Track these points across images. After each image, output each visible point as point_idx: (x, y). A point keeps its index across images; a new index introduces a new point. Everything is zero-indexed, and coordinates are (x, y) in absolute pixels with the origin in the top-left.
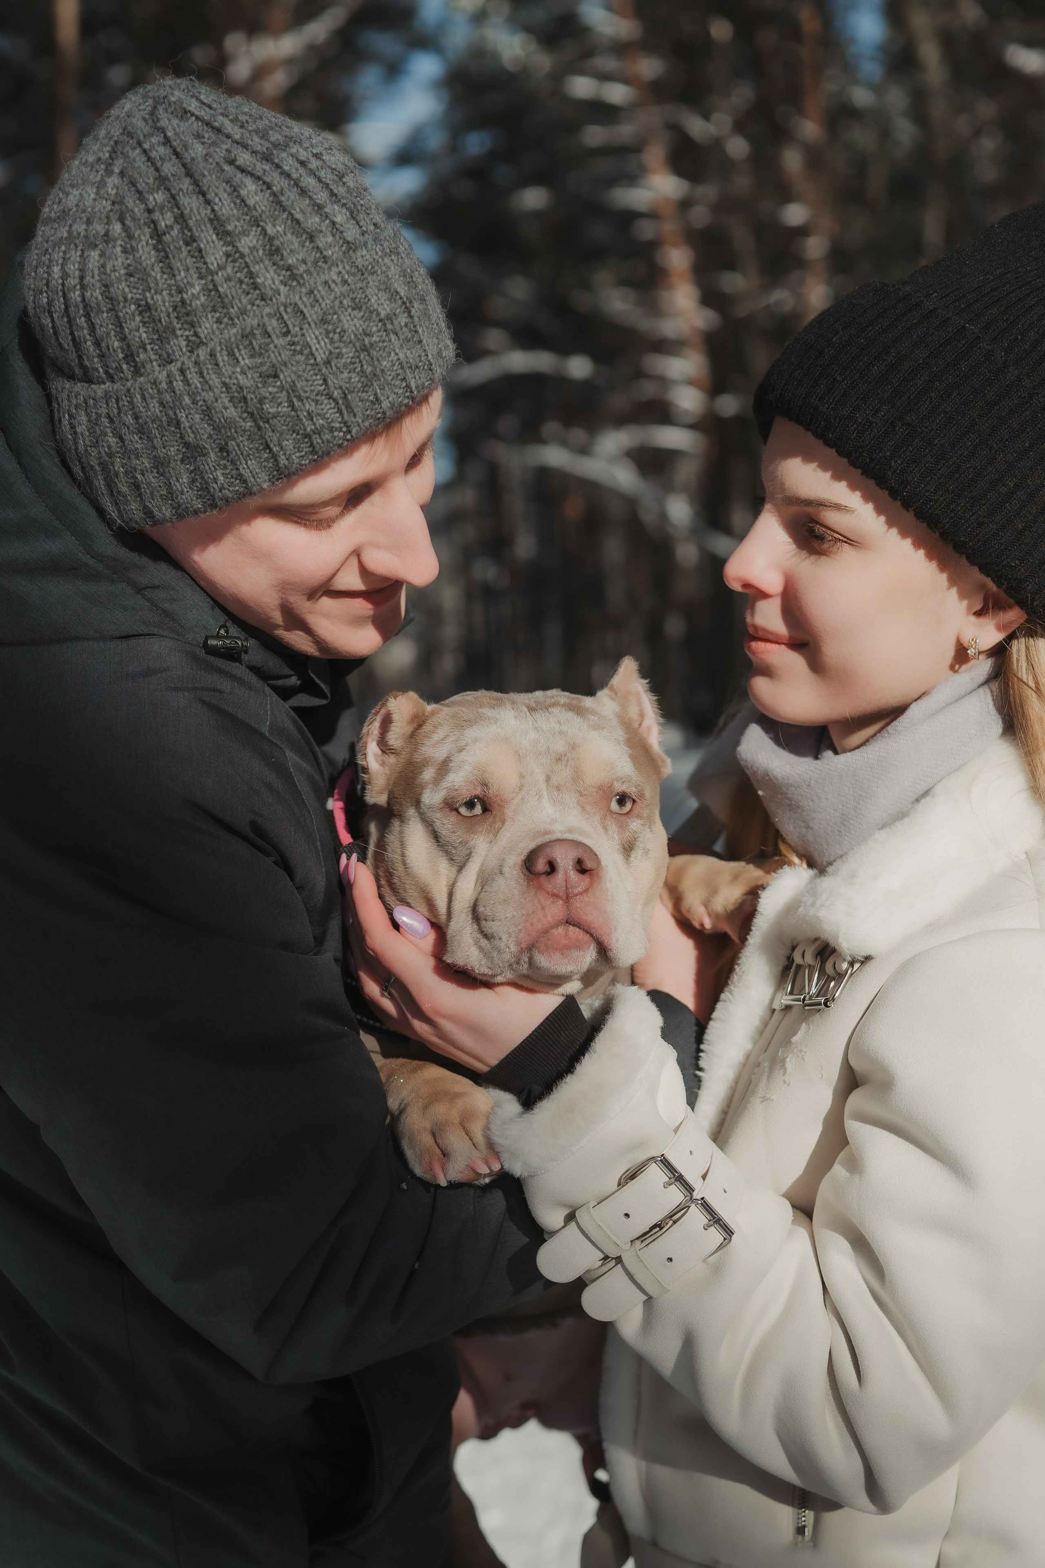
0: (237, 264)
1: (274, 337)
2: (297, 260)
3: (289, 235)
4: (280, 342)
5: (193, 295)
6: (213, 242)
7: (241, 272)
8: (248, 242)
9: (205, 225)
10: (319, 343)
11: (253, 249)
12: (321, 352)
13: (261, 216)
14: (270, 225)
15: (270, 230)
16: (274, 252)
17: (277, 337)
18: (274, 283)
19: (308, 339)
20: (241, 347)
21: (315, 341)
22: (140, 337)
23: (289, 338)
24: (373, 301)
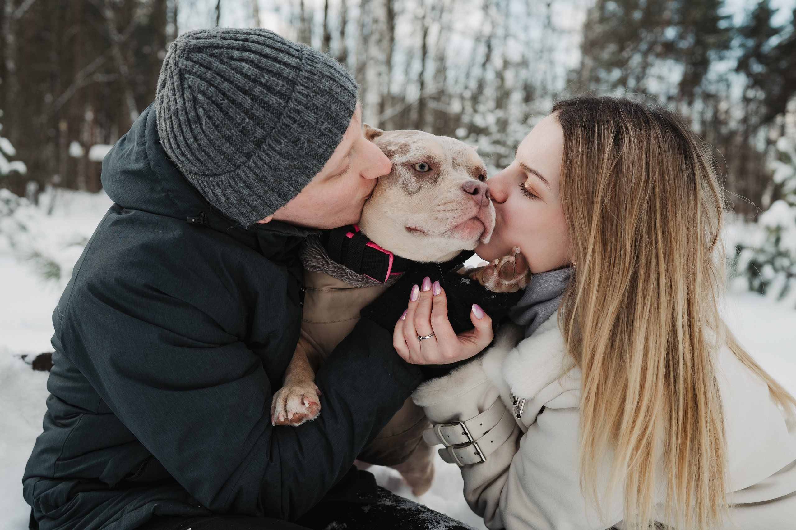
0: (258, 101)
1: (291, 125)
2: (280, 86)
3: (272, 78)
4: (295, 126)
5: (247, 123)
6: (244, 97)
7: (262, 104)
8: (258, 90)
9: (237, 92)
10: (311, 117)
11: (261, 92)
12: (313, 120)
13: (256, 77)
14: (262, 78)
15: (263, 81)
16: (269, 88)
17: (293, 124)
18: (277, 101)
19: (306, 118)
20: (280, 136)
21: (308, 118)
22: (232, 150)
23: (297, 123)
24: (321, 87)
